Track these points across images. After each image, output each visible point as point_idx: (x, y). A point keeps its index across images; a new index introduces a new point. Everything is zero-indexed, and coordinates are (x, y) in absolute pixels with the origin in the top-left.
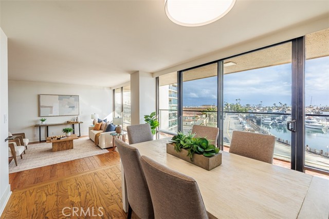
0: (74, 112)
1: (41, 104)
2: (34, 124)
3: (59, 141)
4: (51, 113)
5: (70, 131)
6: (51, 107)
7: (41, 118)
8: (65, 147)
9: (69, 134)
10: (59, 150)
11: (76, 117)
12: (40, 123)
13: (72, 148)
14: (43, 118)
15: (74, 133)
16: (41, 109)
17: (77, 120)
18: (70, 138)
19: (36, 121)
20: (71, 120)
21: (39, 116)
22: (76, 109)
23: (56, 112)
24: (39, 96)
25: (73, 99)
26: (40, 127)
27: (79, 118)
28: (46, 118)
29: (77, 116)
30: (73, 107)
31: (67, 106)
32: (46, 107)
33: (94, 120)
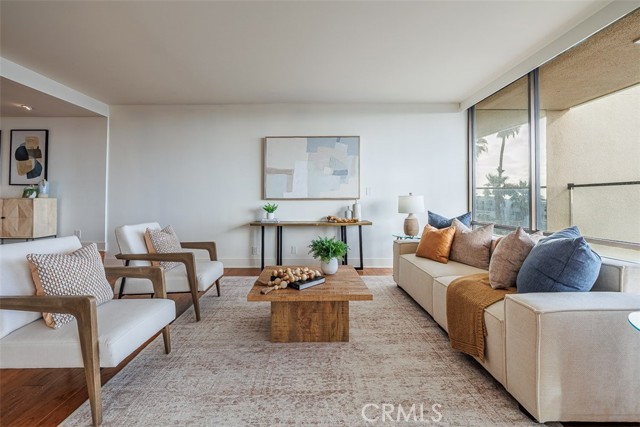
0: (346, 189)
1: (268, 165)
2: (250, 219)
3: (293, 297)
4: (290, 190)
5: (335, 253)
6: (289, 172)
7: (265, 203)
8: (316, 328)
9: (334, 265)
10: (293, 338)
11: (350, 203)
12: (264, 217)
13: (345, 338)
14: (272, 203)
15: (345, 263)
16: (268, 177)
17: (353, 213)
18: (336, 290)
19: (256, 212)
20: (339, 214)
21: (263, 197)
22: (351, 180)
23: (300, 188)
24: (264, 142)
25: (342, 146)
26: (262, 226)
27: (359, 207)
28: (276, 203)
29: (352, 202)
30: (343, 173)
31: (328, 171)
32: (278, 172)
33: (406, 216)
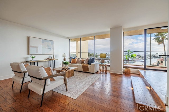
1: (30, 45)
4: (37, 52)
6: (37, 47)
7: (31, 56)
8: (71, 75)
11: (52, 55)
12: (31, 59)
13: (74, 75)
14: (33, 56)
16: (31, 48)
19: (26, 58)
21: (29, 54)
22: (52, 50)
23: (40, 52)
24: (29, 38)
25: (50, 42)
26: (31, 62)
30: (50, 48)
31: (47, 48)
32: (33, 47)
33: (64, 57)
